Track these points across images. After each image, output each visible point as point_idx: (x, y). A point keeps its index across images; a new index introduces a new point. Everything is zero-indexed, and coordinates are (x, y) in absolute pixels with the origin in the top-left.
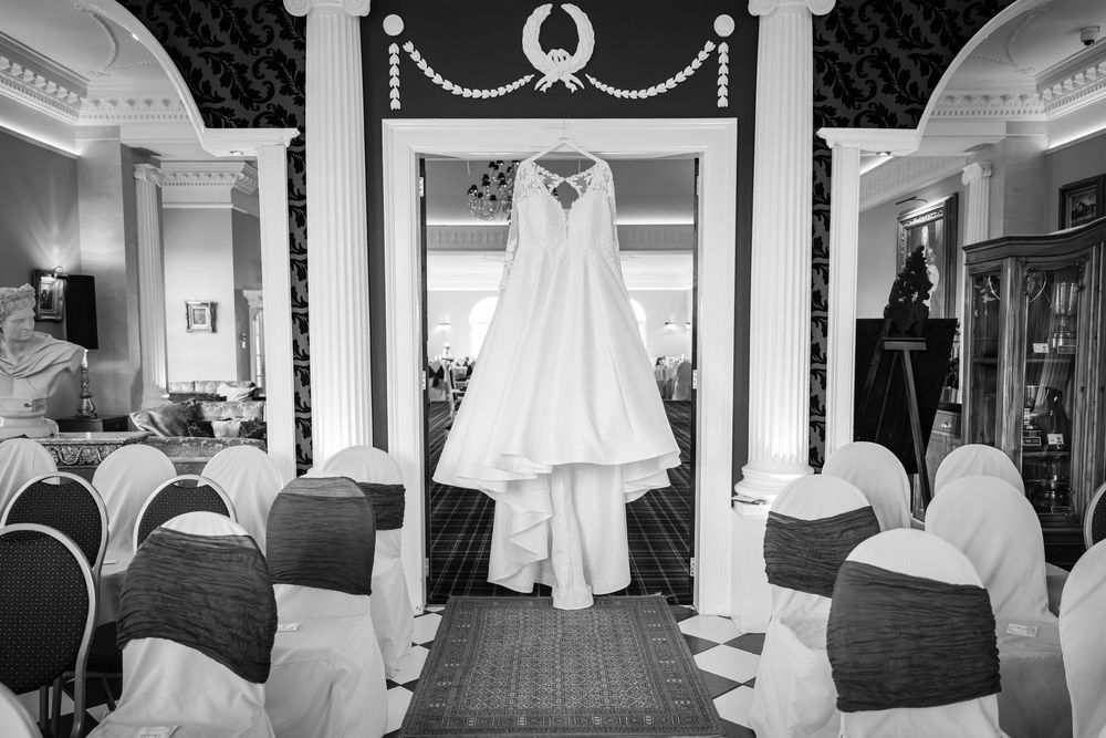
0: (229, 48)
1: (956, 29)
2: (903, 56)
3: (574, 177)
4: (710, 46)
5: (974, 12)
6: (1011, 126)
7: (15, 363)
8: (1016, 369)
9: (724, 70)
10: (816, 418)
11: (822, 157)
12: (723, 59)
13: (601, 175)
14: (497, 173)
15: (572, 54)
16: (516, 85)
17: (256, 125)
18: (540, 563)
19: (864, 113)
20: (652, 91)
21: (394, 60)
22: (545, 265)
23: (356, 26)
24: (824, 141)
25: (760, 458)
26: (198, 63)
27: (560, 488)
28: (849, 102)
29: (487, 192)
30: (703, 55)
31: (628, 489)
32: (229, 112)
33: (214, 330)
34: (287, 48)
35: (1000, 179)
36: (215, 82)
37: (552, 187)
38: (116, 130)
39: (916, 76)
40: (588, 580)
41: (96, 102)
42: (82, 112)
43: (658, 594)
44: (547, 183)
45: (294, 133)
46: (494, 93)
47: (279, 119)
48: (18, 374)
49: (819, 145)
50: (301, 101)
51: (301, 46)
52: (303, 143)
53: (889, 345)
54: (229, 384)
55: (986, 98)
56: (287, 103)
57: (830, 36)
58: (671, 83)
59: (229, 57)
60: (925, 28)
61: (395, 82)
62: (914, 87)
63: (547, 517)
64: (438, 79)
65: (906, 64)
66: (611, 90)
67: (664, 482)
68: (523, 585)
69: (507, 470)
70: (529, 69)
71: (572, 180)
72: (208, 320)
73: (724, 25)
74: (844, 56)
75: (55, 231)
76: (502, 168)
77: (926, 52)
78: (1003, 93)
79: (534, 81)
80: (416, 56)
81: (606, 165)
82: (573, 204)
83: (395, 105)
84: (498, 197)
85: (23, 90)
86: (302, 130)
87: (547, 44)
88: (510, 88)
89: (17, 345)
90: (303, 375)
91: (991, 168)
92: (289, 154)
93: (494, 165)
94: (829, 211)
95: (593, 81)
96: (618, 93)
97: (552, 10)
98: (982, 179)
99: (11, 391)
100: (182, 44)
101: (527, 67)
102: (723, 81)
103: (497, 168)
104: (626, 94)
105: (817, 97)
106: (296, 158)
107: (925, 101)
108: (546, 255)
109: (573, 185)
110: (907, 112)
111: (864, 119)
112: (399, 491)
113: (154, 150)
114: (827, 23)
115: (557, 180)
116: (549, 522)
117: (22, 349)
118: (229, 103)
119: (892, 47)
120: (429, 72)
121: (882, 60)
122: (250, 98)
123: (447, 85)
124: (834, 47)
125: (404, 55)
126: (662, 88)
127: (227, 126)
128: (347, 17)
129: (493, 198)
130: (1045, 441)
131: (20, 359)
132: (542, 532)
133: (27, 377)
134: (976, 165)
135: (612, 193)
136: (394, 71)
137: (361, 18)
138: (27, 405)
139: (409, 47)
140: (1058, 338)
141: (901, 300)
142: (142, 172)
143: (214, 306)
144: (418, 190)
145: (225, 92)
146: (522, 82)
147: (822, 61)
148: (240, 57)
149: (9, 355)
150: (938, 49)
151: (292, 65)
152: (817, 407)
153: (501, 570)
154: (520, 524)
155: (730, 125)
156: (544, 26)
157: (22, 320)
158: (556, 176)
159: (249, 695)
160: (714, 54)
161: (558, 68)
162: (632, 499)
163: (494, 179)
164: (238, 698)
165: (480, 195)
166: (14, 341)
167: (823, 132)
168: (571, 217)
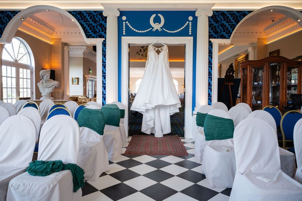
0: (91, 22)
1: (238, 19)
2: (227, 24)
3: (160, 48)
4: (188, 22)
5: (241, 16)
6: (258, 39)
7: (46, 85)
8: (250, 87)
9: (190, 27)
10: (209, 98)
11: (211, 44)
12: (190, 25)
13: (165, 48)
14: (143, 49)
15: (160, 24)
16: (148, 30)
17: (96, 38)
18: (152, 128)
19: (219, 36)
20: (176, 31)
21: (124, 25)
22: (154, 66)
23: (117, 18)
24: (211, 41)
25: (198, 105)
26: (85, 25)
27: (157, 111)
28: (216, 33)
29: (141, 53)
30: (186, 24)
31: (171, 112)
32: (91, 35)
33: (78, 84)
34: (103, 22)
35: (256, 51)
36: (88, 29)
37: (155, 50)
38: (60, 39)
39: (230, 29)
40: (162, 132)
41: (57, 33)
42: (53, 35)
43: (177, 135)
44: (155, 49)
45: (104, 39)
46: (144, 32)
47: (101, 36)
48: (46, 87)
49: (210, 42)
50: (105, 33)
51: (106, 22)
52: (106, 41)
53: (225, 84)
54: (81, 96)
55: (252, 33)
56: (103, 33)
57: (212, 20)
58: (180, 30)
59: (91, 24)
60: (231, 19)
61: (124, 29)
62: (229, 31)
63: (154, 118)
64: (133, 29)
65: (228, 26)
66: (167, 31)
67: (178, 111)
68: (148, 132)
69: (146, 107)
70: (151, 27)
71: (159, 49)
72: (77, 82)
73: (191, 18)
74: (215, 24)
75: (47, 60)
76: (144, 48)
77: (232, 24)
78: (256, 32)
79: (152, 29)
80: (128, 24)
81: (166, 46)
82: (160, 54)
83: (124, 34)
84: (143, 55)
85: (42, 30)
86: (106, 39)
87: (155, 22)
88: (147, 31)
89: (46, 81)
90: (104, 88)
91: (254, 48)
92: (103, 43)
93: (142, 47)
94: (212, 55)
95: (164, 29)
96: (169, 32)
97: (156, 15)
98: (252, 50)
99: (45, 90)
100: (82, 22)
101: (151, 26)
102: (190, 29)
103: (143, 48)
104: (171, 32)
105: (209, 33)
106: (104, 44)
107: (231, 33)
108: (154, 64)
109: (160, 50)
110: (228, 36)
111: (219, 37)
112: (124, 110)
113: (69, 43)
114: (211, 18)
115: (157, 49)
116: (154, 119)
117: (47, 82)
118: (91, 33)
119: (225, 23)
120: (131, 27)
121: (223, 25)
122: (95, 32)
123: (135, 30)
124: (213, 22)
125: (126, 24)
126: (178, 31)
127: (90, 38)
128: (115, 16)
129: (142, 55)
130: (257, 103)
131: (47, 84)
132: (153, 121)
133: (48, 88)
134: (251, 47)
135: (168, 51)
136: (124, 27)
137: (118, 17)
138: (48, 94)
139: (127, 22)
140: (260, 82)
141: (228, 74)
142: (66, 48)
143: (78, 79)
144: (128, 51)
145: (90, 31)
146: (150, 29)
147: (210, 25)
148: (93, 24)
149: (44, 83)
150: (234, 23)
151: (104, 26)
152: (210, 96)
153: (144, 129)
154: (148, 119)
155: (191, 38)
156: (154, 19)
157: (48, 76)
158: (156, 48)
159: (100, 137)
160: (189, 24)
161: (157, 27)
162: (172, 114)
163: (142, 51)
164: (98, 138)
165: (139, 54)
166: (46, 80)
167: (211, 40)
168: (159, 56)
